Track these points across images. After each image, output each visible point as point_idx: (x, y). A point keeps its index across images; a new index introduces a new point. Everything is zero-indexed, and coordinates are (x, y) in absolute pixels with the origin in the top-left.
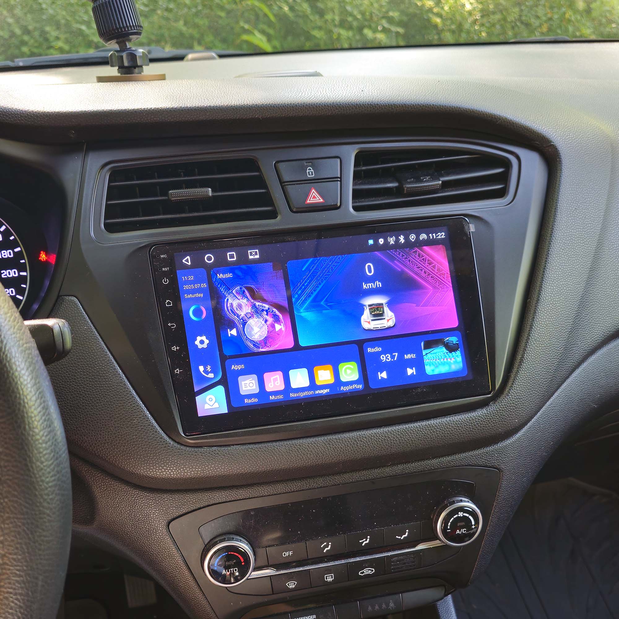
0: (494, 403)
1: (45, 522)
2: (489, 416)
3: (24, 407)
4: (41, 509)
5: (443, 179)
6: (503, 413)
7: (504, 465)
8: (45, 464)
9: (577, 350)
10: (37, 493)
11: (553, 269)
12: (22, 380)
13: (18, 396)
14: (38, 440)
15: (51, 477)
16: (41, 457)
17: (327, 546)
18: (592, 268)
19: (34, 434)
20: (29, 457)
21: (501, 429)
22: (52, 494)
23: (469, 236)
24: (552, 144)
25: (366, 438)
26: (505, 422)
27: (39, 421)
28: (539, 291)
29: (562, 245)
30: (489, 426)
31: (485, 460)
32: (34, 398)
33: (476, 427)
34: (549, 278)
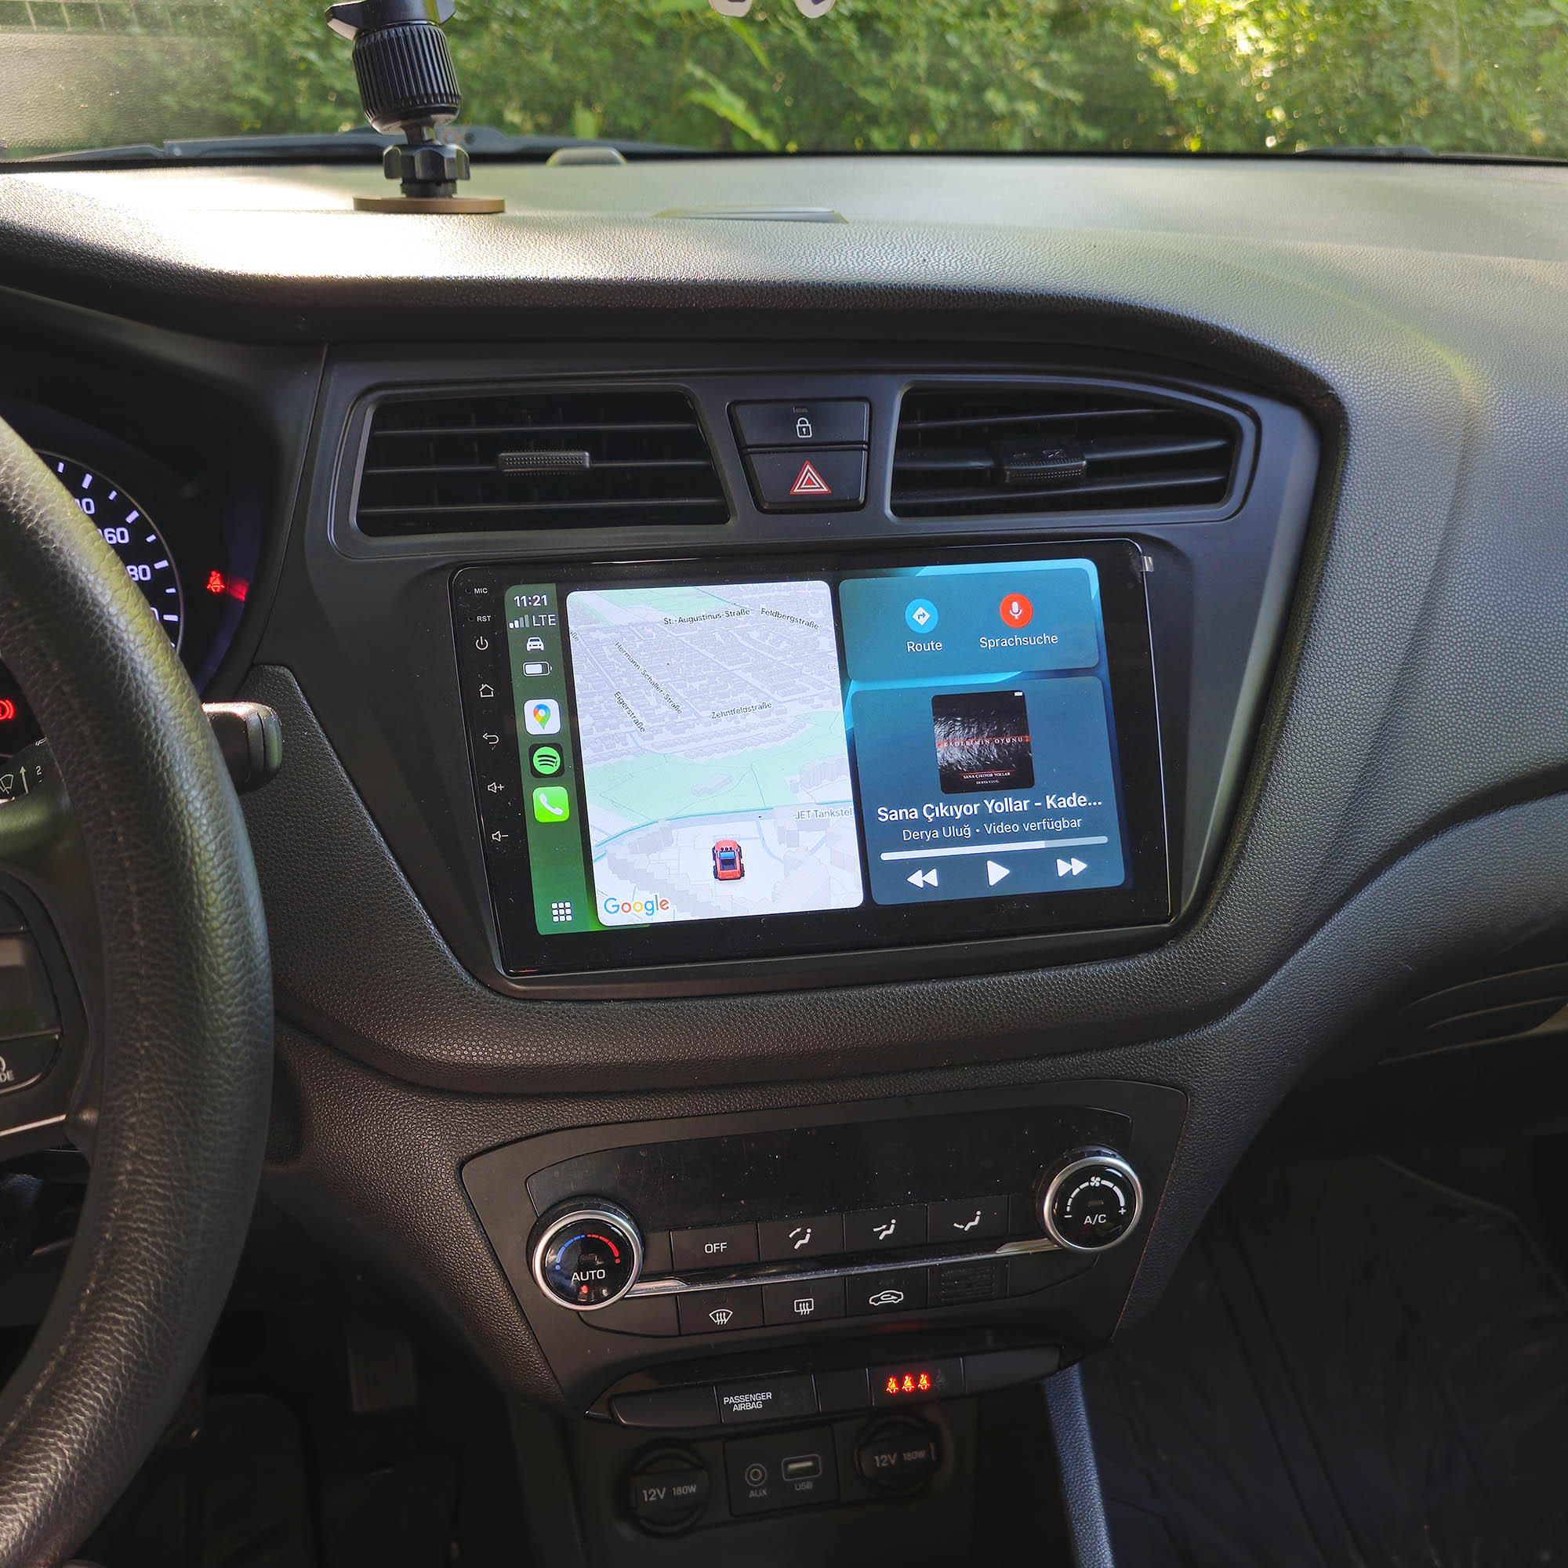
0: (1177, 943)
1: (219, 1094)
2: (1163, 970)
3: (193, 861)
4: (214, 1066)
5: (1089, 457)
6: (1193, 965)
7: (1196, 1082)
8: (225, 978)
9: (1366, 840)
10: (207, 1034)
11: (1318, 662)
12: (190, 807)
13: (182, 838)
14: (213, 930)
15: (237, 1005)
16: (219, 964)
17: (802, 1236)
18: (1407, 664)
19: (209, 917)
20: (196, 960)
21: (1191, 1000)
22: (237, 1040)
23: (1140, 582)
24: (1330, 391)
25: (894, 1000)
26: (1198, 984)
27: (219, 892)
28: (1286, 706)
29: (1340, 610)
30: (1163, 991)
31: (1155, 1067)
32: (212, 847)
33: (1136, 992)
34: (1310, 678)
